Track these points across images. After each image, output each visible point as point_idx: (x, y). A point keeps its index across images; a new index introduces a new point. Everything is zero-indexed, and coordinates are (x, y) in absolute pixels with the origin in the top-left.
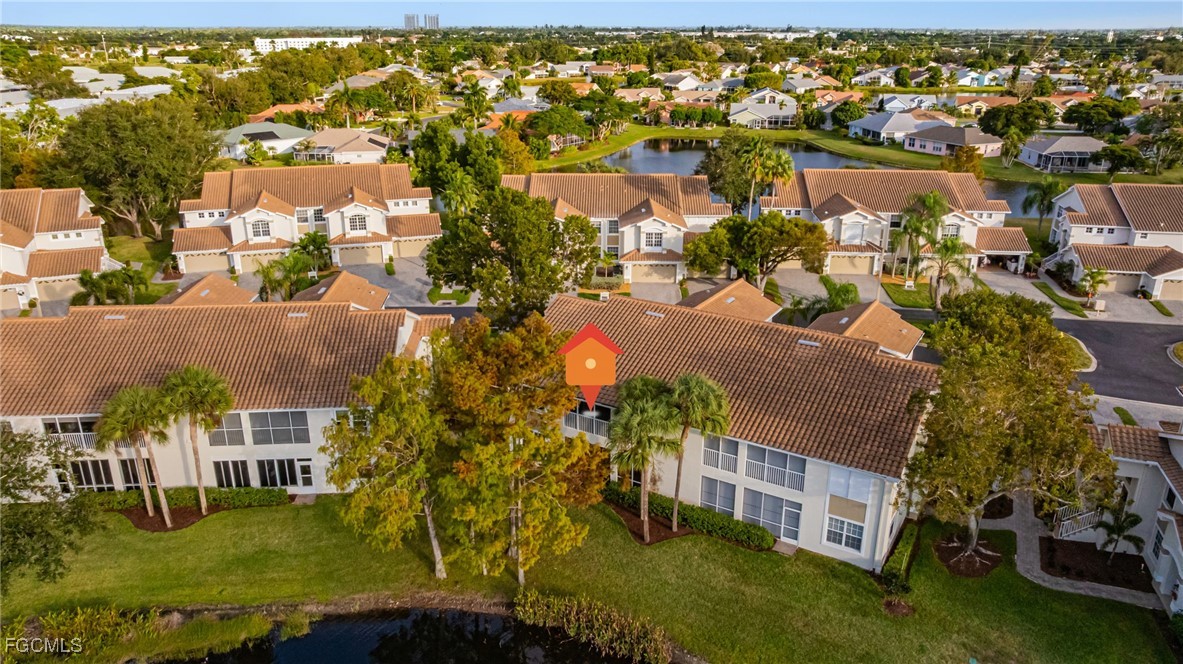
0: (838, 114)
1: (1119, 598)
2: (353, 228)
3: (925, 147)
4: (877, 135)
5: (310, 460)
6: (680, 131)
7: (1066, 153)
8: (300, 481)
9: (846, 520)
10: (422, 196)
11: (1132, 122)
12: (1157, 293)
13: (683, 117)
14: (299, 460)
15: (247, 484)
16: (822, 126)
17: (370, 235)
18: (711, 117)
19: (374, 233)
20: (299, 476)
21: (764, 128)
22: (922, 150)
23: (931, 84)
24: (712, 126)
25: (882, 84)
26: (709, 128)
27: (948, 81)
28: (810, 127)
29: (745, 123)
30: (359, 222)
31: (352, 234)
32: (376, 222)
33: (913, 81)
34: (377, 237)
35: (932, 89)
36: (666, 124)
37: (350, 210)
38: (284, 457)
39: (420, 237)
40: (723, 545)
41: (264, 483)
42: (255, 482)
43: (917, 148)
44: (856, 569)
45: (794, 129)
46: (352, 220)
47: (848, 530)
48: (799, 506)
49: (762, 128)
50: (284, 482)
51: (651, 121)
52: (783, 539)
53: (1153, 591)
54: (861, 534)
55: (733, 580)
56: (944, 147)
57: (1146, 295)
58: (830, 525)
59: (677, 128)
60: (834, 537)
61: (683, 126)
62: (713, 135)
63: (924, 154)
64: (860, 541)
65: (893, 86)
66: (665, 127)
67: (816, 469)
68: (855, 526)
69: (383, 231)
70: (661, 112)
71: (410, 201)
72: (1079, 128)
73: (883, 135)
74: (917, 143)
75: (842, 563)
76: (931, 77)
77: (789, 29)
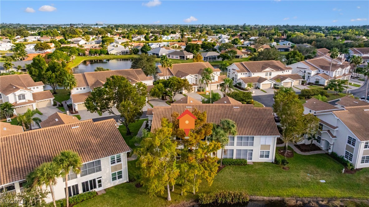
0: (143, 49)
1: (319, 153)
2: (20, 99)
3: (173, 57)
4: (158, 55)
5: (101, 177)
6: (93, 57)
7: (211, 56)
8: (97, 186)
9: (265, 151)
10: (40, 85)
11: (217, 48)
12: (261, 88)
13: (94, 52)
14: (97, 178)
15: (78, 193)
16: (138, 53)
17: (27, 101)
18: (103, 52)
19: (29, 100)
20: (97, 184)
21: (121, 55)
22: (172, 58)
23: (155, 40)
24: (103, 55)
25: (142, 40)
26: (103, 56)
27: (160, 39)
28: (135, 54)
29: (114, 54)
30: (22, 97)
31: (19, 102)
32: (29, 96)
33: (150, 39)
34: (30, 102)
35: (156, 41)
36: (88, 55)
37: (18, 93)
38: (92, 179)
39: (46, 100)
40: (236, 167)
41: (84, 191)
42: (81, 191)
43: (171, 57)
44: (269, 163)
45: (130, 54)
46: (19, 96)
47: (265, 153)
48: (252, 150)
49: (120, 55)
50: (92, 189)
51: (82, 55)
52: (248, 161)
53: (322, 150)
54: (269, 153)
55: (246, 174)
56: (179, 57)
57: (259, 88)
58: (261, 153)
59: (92, 56)
60: (262, 156)
61: (94, 55)
62: (104, 58)
63: (173, 59)
64: (268, 155)
65: (145, 41)
66: (88, 56)
67: (257, 138)
68: (267, 151)
69: (32, 99)
70: (85, 51)
71: (35, 87)
72: (204, 50)
73: (160, 54)
74: (171, 56)
75: (265, 162)
76: (155, 38)
77: (97, 25)
